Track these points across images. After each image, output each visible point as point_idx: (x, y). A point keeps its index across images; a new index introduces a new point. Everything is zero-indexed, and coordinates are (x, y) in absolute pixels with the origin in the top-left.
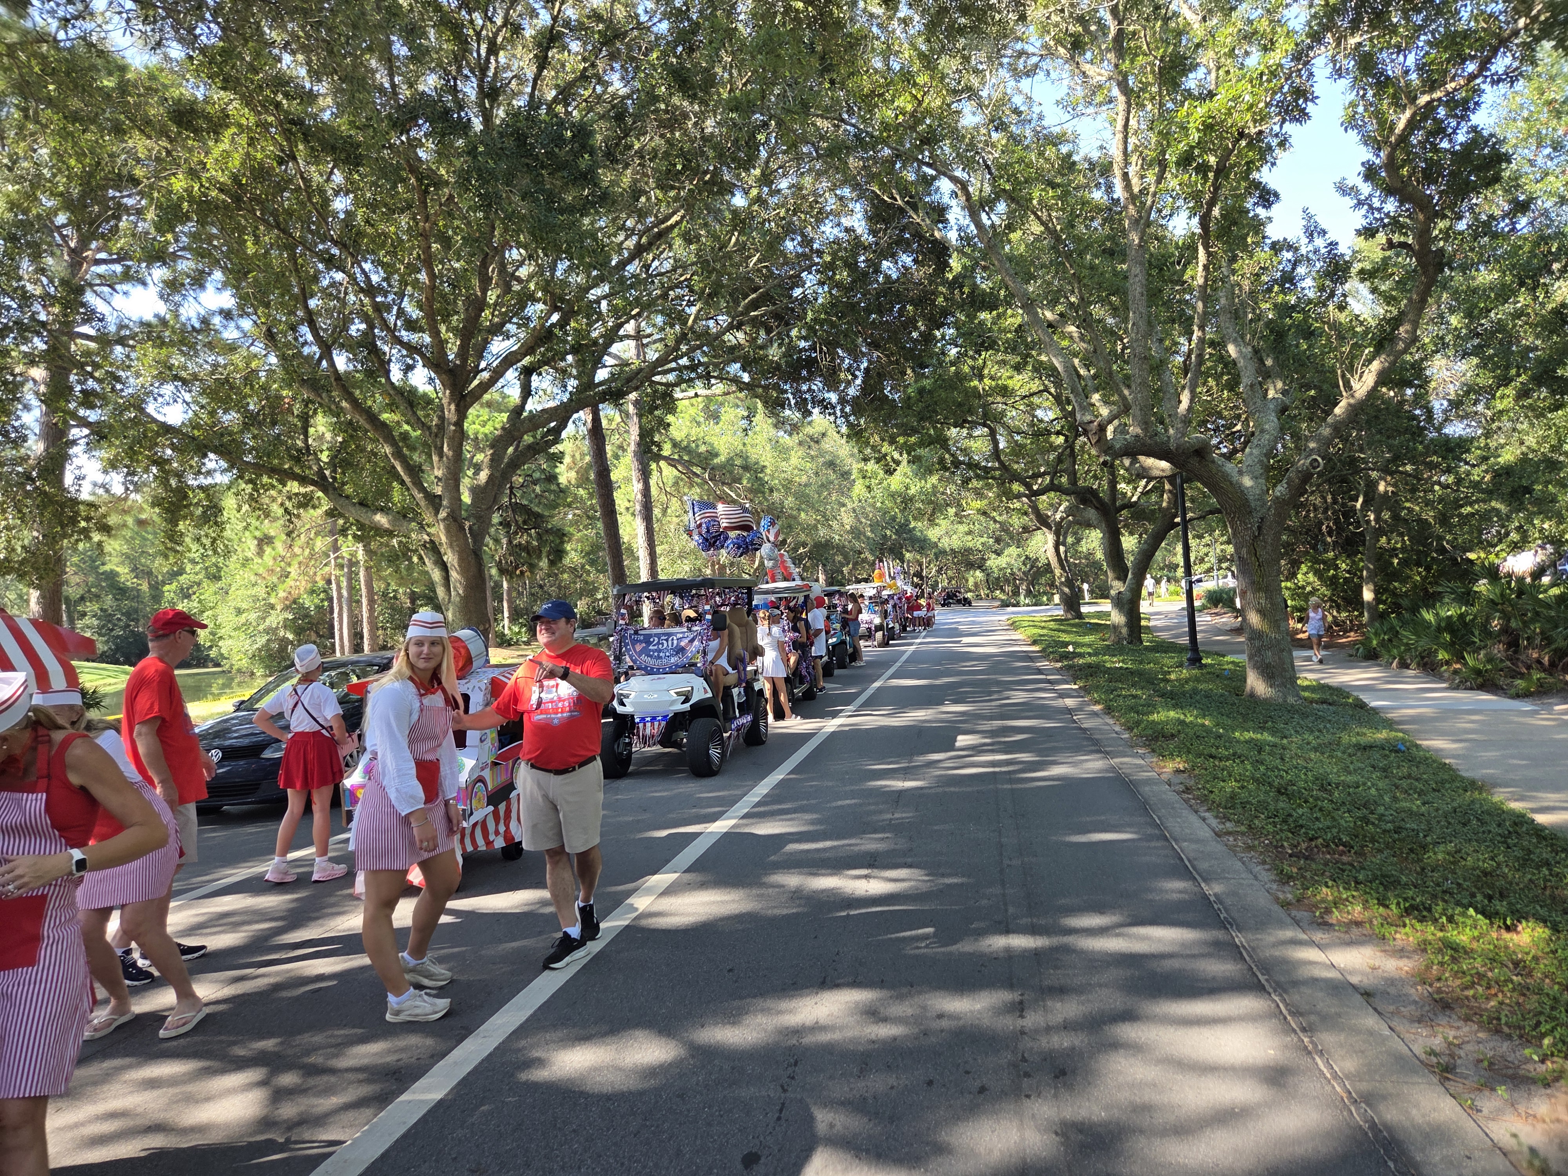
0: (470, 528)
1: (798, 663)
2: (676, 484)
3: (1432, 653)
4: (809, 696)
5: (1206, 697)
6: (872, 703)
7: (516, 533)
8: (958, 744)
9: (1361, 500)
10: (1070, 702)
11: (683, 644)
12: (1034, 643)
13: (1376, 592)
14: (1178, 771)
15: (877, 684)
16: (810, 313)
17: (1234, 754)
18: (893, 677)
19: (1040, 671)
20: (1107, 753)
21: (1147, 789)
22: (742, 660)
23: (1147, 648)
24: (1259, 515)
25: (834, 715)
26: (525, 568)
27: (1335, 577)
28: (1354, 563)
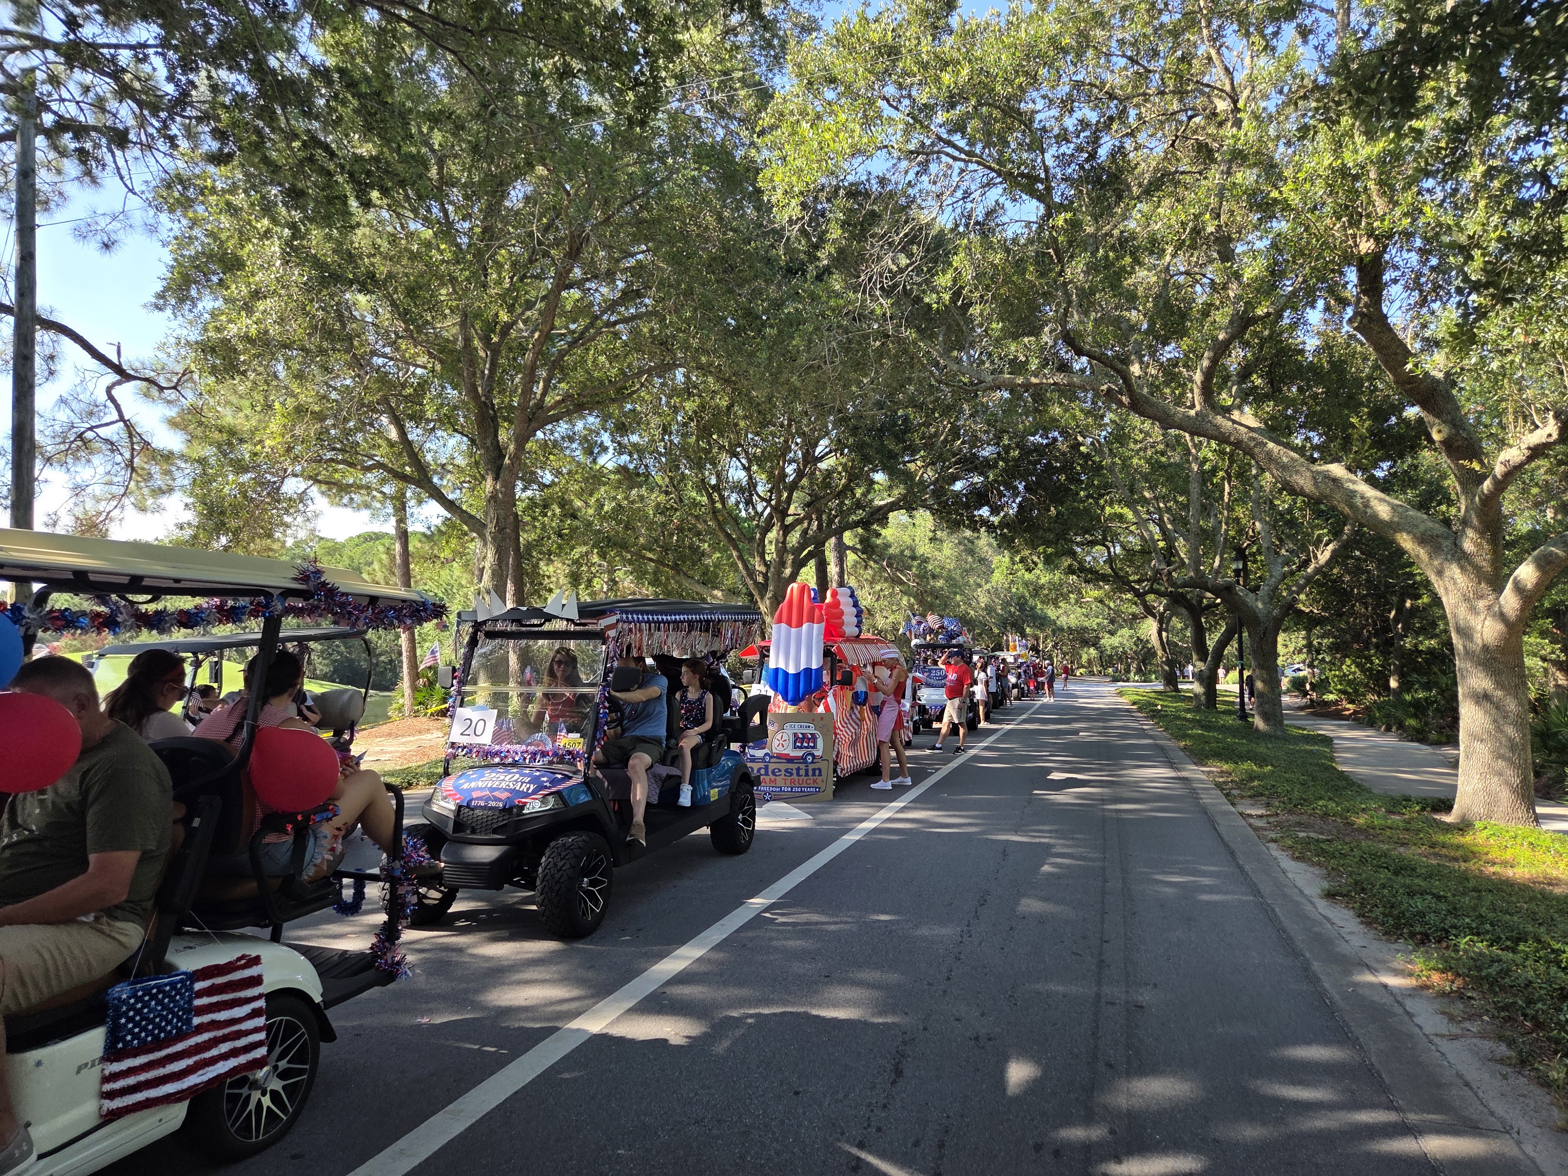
6: (1026, 721)
23: (1219, 713)
24: (1265, 626)
27: (1370, 670)
28: (1386, 660)
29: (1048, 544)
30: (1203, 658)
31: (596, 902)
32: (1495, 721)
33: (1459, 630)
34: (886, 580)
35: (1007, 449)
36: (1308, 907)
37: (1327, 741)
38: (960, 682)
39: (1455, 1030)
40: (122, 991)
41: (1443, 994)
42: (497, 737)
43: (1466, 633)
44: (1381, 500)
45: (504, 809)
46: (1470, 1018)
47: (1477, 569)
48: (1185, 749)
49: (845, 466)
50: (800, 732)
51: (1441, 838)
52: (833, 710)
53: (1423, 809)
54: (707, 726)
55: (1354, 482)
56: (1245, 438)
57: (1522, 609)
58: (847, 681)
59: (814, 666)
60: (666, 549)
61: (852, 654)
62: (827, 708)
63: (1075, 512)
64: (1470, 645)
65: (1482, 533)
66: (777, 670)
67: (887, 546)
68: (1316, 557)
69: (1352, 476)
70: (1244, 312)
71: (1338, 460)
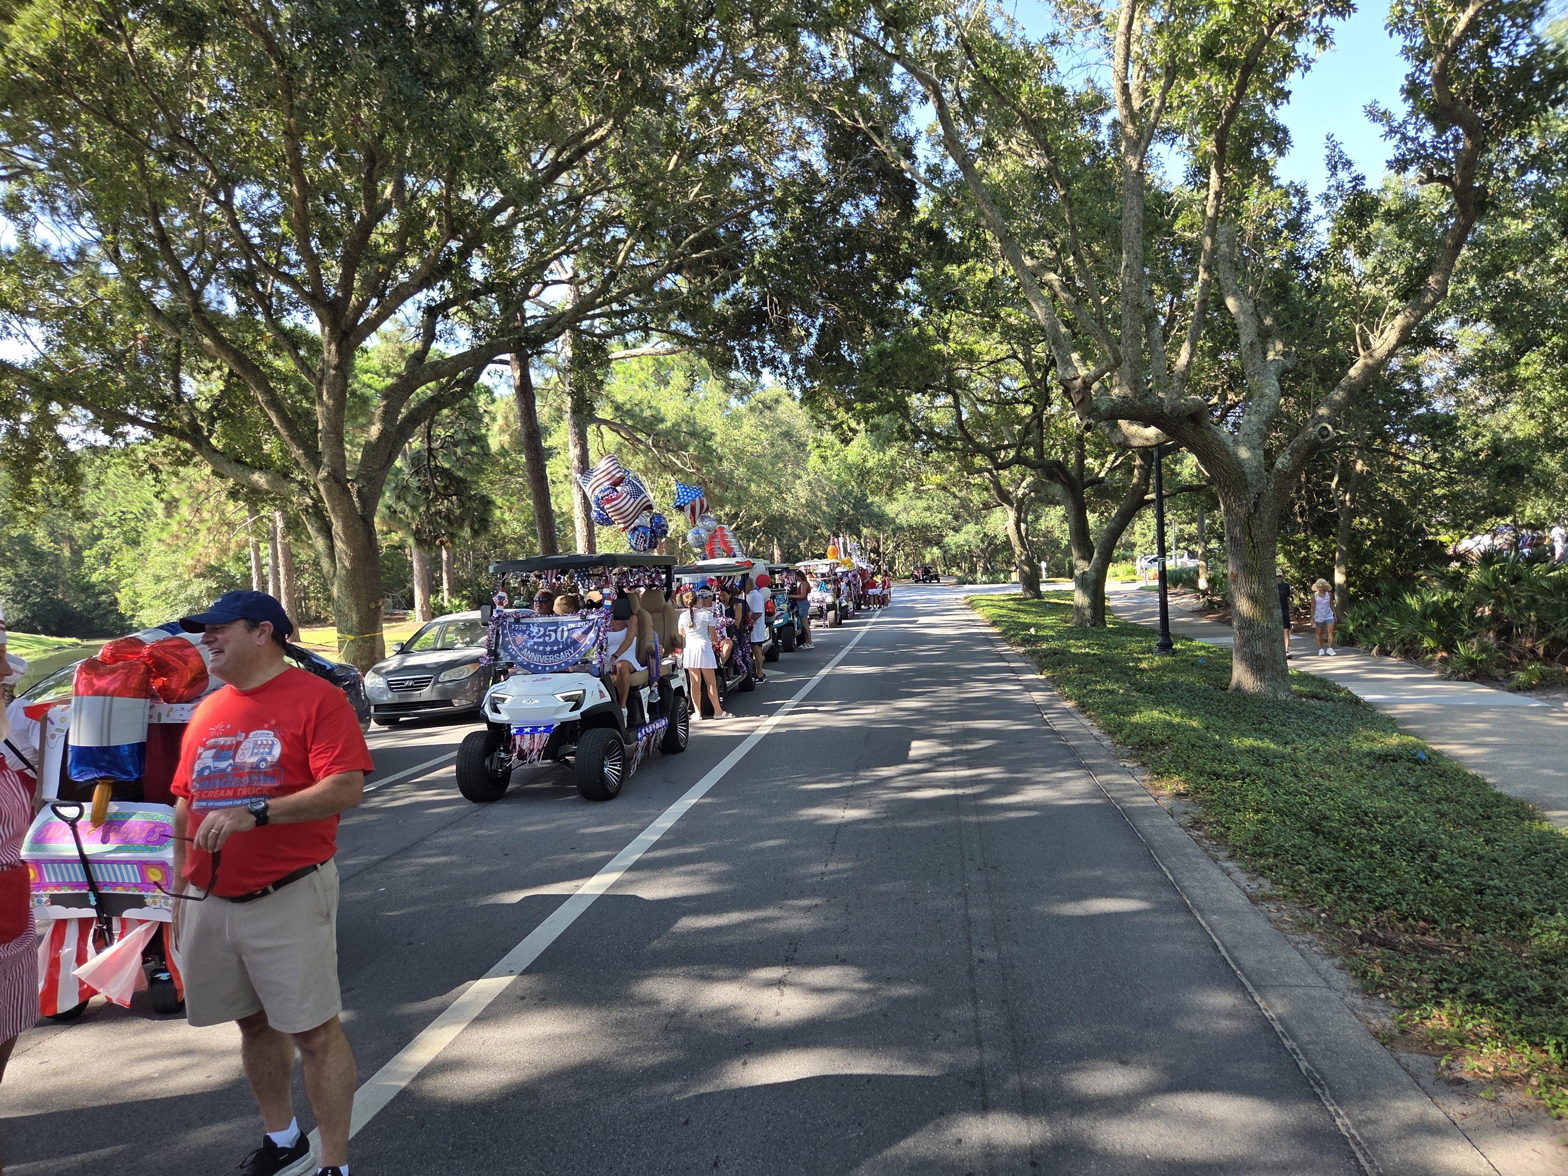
0: (359, 491)
1: (732, 651)
2: (619, 450)
3: (1415, 641)
4: (746, 686)
5: (1189, 691)
6: (818, 695)
7: (435, 499)
8: (912, 753)
9: (1336, 479)
10: (1037, 697)
11: (576, 635)
12: (994, 624)
13: (1348, 575)
14: (1179, 795)
15: (824, 672)
16: (758, 256)
17: (1242, 771)
18: (844, 662)
19: (1001, 658)
20: (1088, 767)
21: (1147, 823)
22: (654, 654)
23: (1111, 631)
24: (1256, 490)
25: (771, 711)
26: (445, 539)
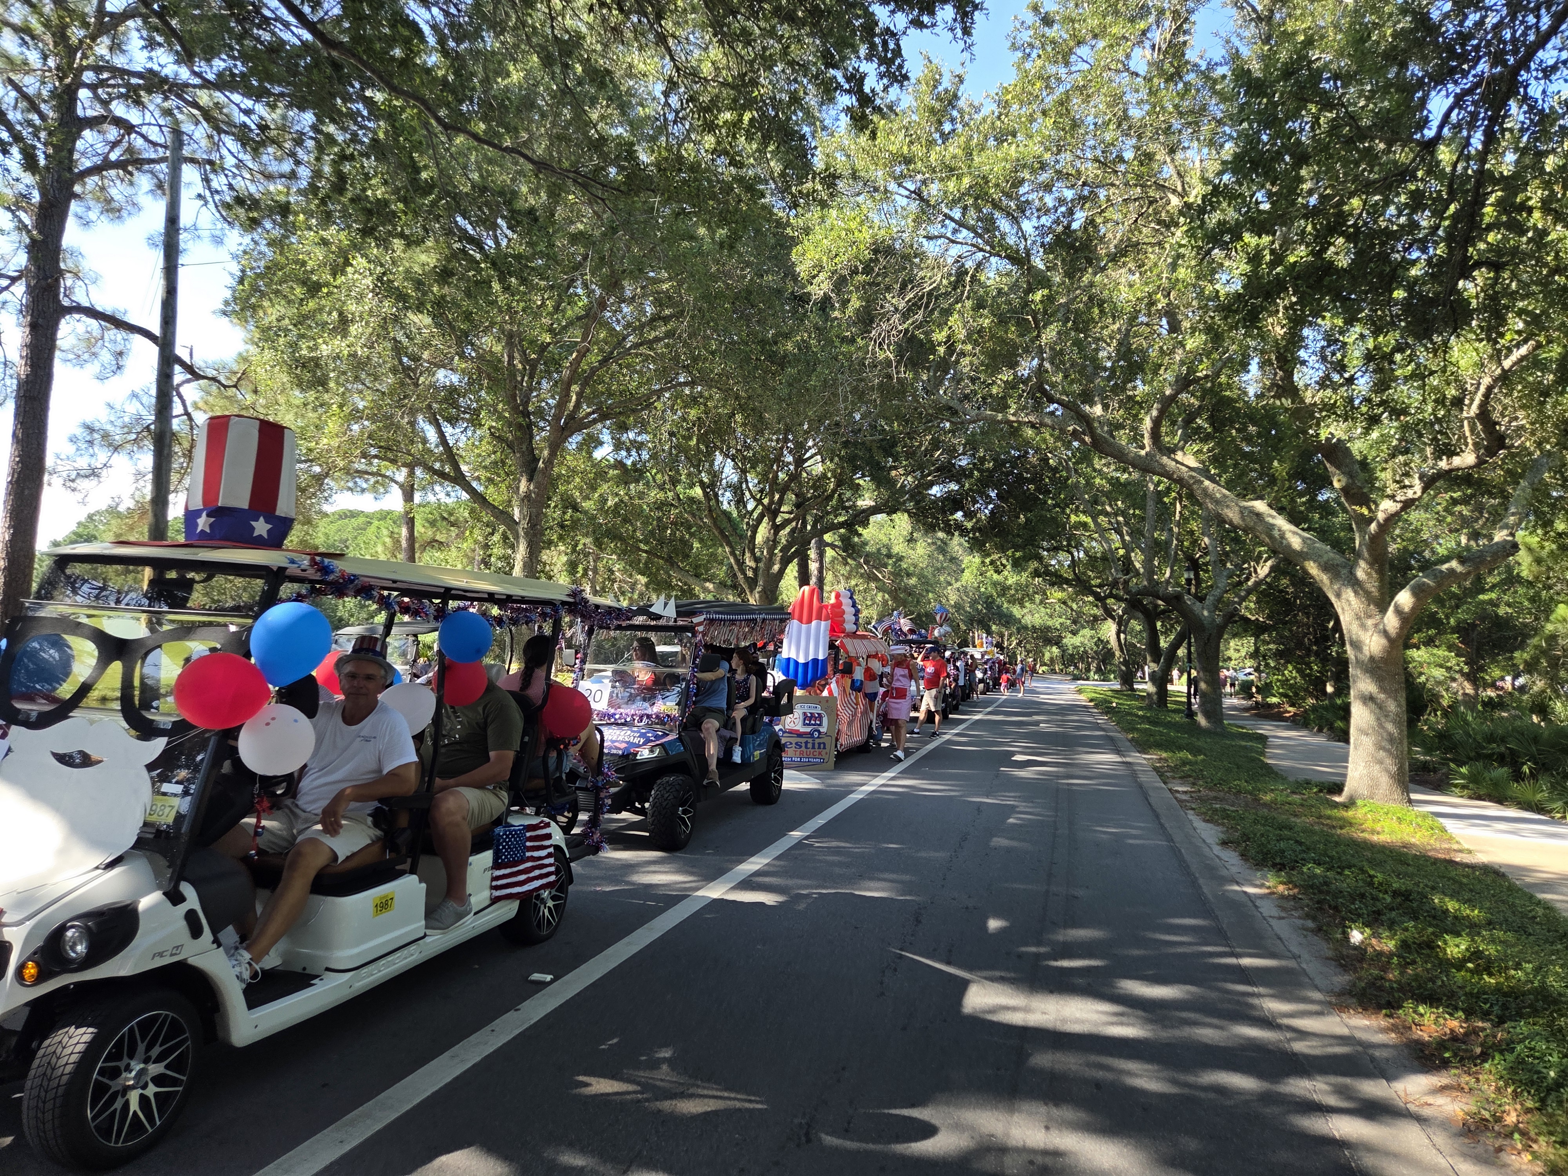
12: (1091, 701)
27: (1309, 675)
28: (1324, 666)
29: (1017, 548)
30: (1156, 660)
31: (686, 826)
32: (1378, 719)
33: (1352, 643)
34: (862, 576)
35: (982, 460)
36: (1206, 850)
37: (1263, 739)
38: (937, 675)
39: (1283, 914)
40: (499, 830)
41: (1282, 897)
42: (611, 704)
43: (1357, 646)
44: (1294, 533)
45: (623, 755)
46: (1296, 909)
47: (1367, 594)
48: (1132, 740)
49: (833, 471)
50: (808, 711)
51: (1329, 812)
52: (836, 694)
53: (1321, 791)
54: (751, 701)
55: (1273, 517)
56: (1186, 476)
57: (1401, 628)
58: (848, 670)
59: (821, 657)
60: (661, 542)
61: (854, 647)
62: (830, 692)
63: (1042, 519)
64: (1360, 656)
65: (1371, 564)
66: (789, 659)
67: (865, 544)
68: (1256, 571)
69: (1274, 513)
70: (1188, 373)
71: (1261, 498)
